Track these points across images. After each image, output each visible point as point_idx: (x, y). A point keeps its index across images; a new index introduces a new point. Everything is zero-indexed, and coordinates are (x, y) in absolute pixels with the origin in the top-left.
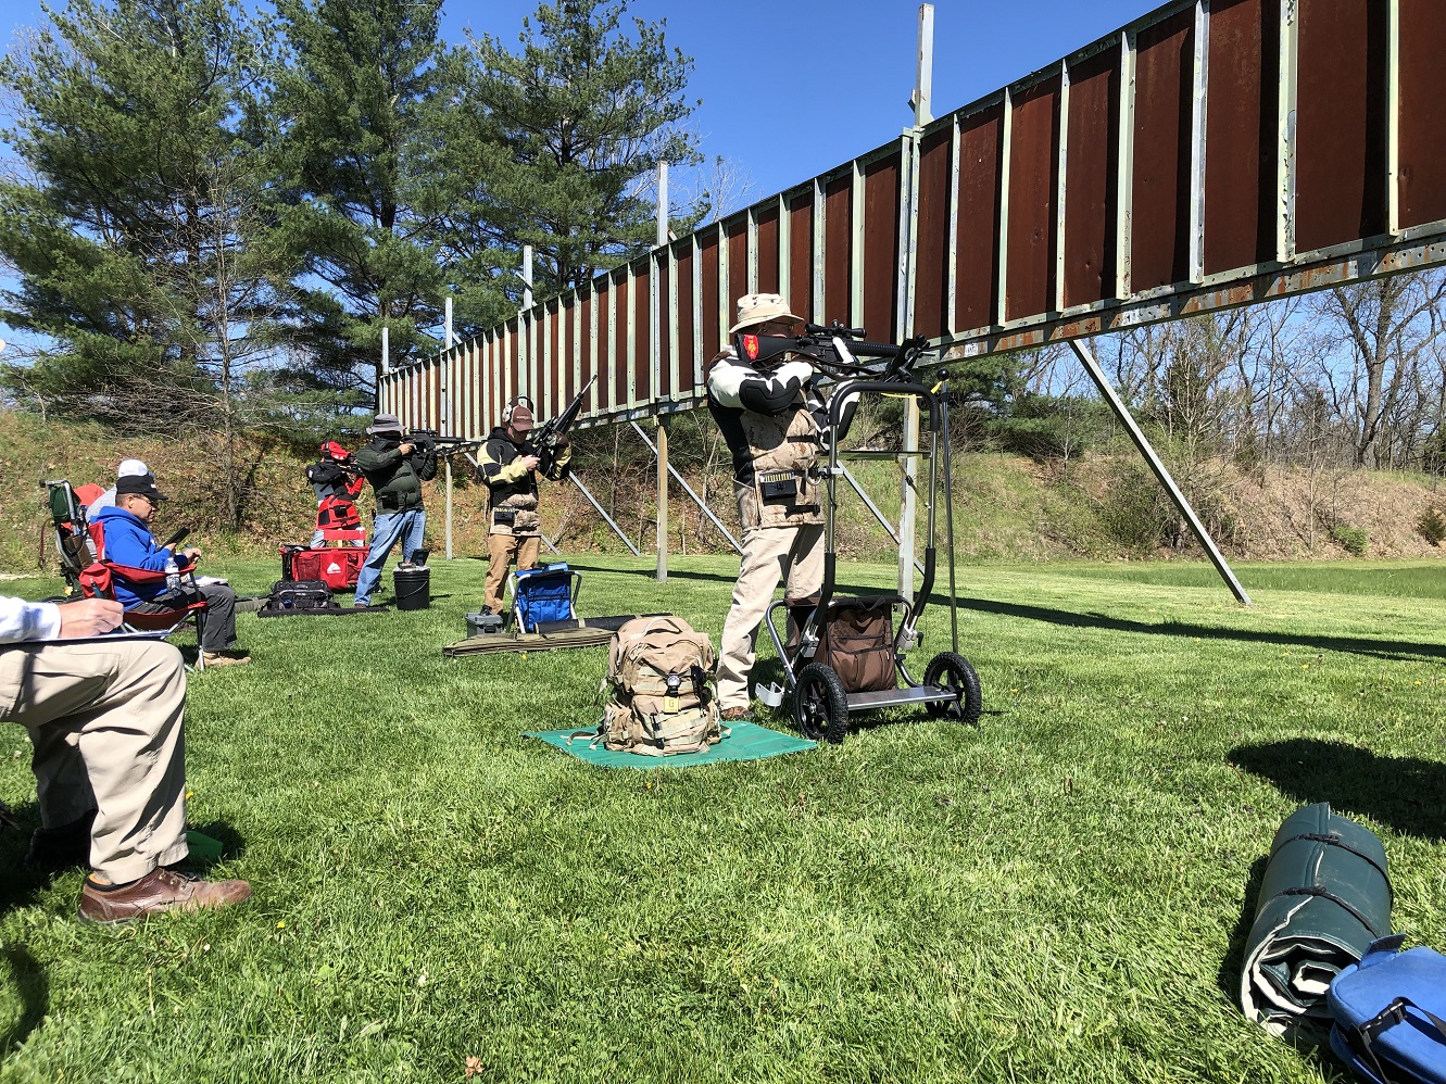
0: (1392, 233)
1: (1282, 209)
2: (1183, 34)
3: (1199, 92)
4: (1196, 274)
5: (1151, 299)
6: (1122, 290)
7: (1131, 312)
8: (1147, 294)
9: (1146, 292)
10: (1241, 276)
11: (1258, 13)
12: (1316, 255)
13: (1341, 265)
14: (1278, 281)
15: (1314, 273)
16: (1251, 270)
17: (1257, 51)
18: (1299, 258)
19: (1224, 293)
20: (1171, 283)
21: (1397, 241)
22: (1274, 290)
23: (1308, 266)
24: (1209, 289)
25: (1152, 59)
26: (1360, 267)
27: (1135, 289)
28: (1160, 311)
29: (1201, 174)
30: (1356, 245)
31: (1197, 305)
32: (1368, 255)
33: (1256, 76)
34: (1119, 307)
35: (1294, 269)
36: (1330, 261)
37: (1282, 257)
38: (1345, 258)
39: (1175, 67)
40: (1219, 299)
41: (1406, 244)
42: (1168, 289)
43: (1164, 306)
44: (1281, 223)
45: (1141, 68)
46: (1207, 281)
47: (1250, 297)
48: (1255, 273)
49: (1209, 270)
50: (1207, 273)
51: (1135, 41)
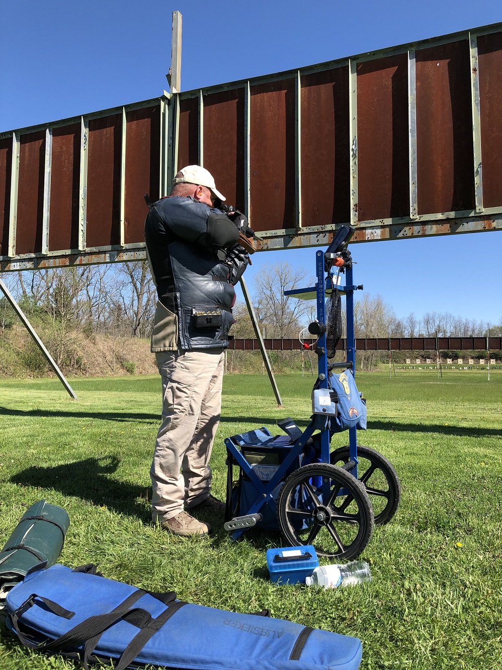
0: (122, 245)
1: (81, 228)
2: (41, 141)
3: (48, 169)
4: (45, 250)
5: (25, 259)
6: (11, 253)
7: (15, 264)
8: (23, 256)
9: (23, 255)
10: (64, 254)
11: (72, 142)
12: (94, 249)
13: (103, 255)
14: (79, 258)
15: (93, 257)
16: (68, 252)
17: (72, 158)
18: (88, 250)
19: (57, 260)
20: (34, 252)
21: (124, 248)
22: (77, 262)
23: (91, 254)
24: (50, 257)
25: (27, 149)
26: (110, 257)
27: (18, 253)
28: (29, 265)
29: (48, 206)
30: (109, 248)
31: (45, 264)
32: (113, 252)
33: (71, 168)
34: (9, 261)
35: (86, 254)
36: (99, 253)
37: (80, 248)
38: (105, 252)
39: (37, 154)
40: (55, 263)
41: (127, 250)
42: (33, 255)
43: (31, 263)
44: (80, 233)
45: (22, 151)
46: (50, 254)
47: (68, 264)
48: (70, 253)
49: (51, 249)
50: (50, 250)
51: (19, 138)
